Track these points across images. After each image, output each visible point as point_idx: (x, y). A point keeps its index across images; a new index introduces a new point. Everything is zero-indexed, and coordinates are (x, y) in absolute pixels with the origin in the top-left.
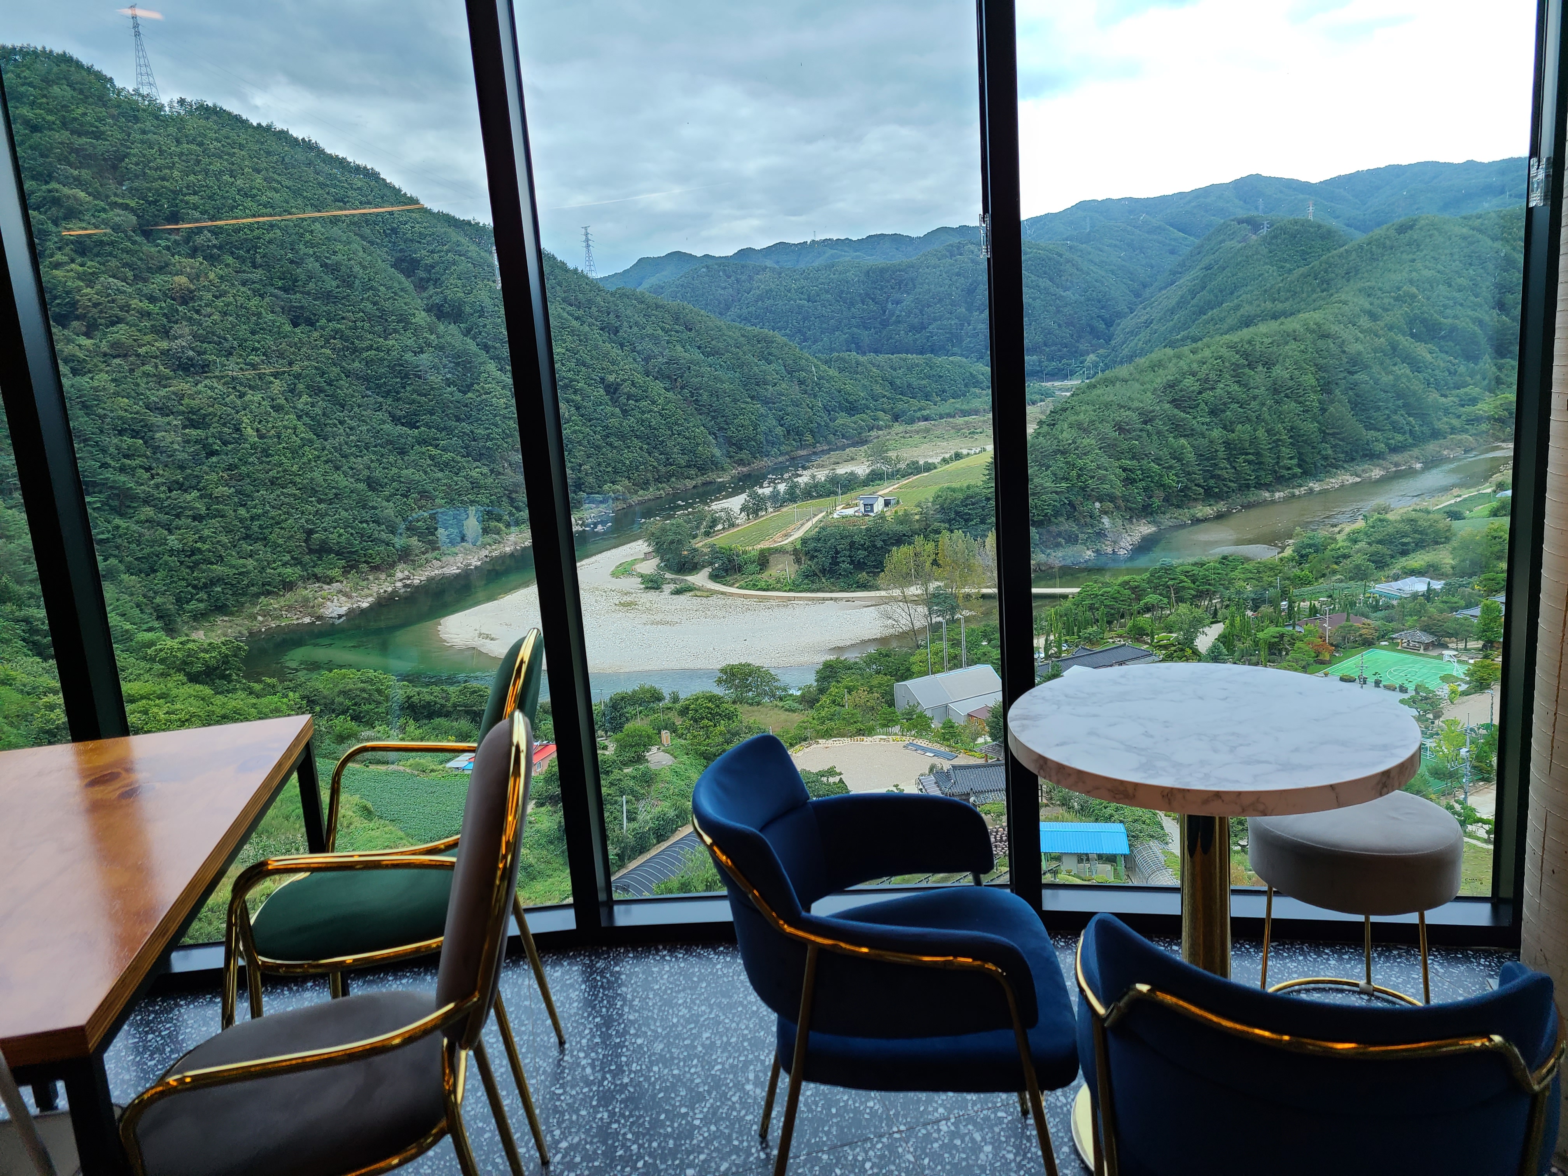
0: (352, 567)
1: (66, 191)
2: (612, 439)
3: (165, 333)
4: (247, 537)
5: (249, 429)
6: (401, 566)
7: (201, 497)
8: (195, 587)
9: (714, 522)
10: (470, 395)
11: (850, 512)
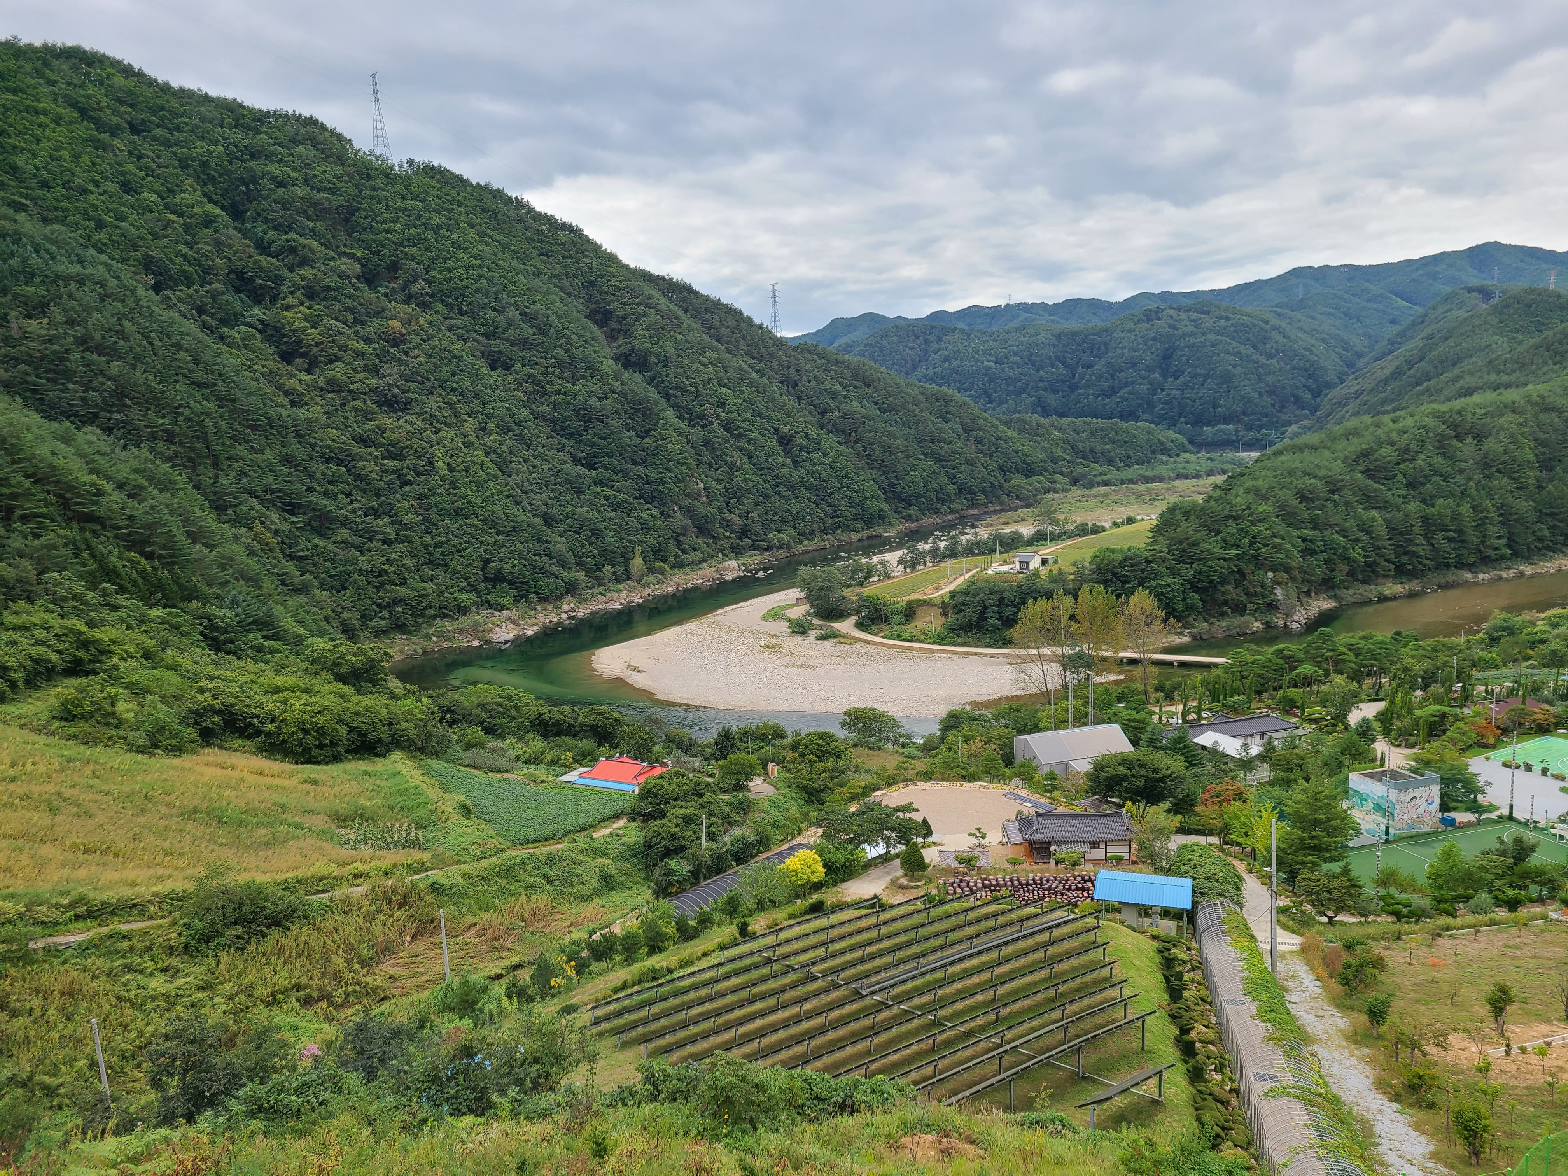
0: (522, 597)
1: (302, 241)
2: (781, 489)
3: (376, 372)
4: (430, 563)
5: (441, 463)
6: (567, 599)
7: (392, 523)
8: (379, 606)
9: (869, 574)
10: (647, 440)
11: (1005, 568)
